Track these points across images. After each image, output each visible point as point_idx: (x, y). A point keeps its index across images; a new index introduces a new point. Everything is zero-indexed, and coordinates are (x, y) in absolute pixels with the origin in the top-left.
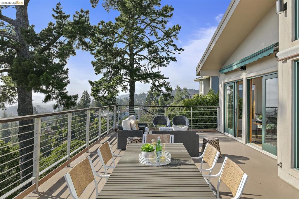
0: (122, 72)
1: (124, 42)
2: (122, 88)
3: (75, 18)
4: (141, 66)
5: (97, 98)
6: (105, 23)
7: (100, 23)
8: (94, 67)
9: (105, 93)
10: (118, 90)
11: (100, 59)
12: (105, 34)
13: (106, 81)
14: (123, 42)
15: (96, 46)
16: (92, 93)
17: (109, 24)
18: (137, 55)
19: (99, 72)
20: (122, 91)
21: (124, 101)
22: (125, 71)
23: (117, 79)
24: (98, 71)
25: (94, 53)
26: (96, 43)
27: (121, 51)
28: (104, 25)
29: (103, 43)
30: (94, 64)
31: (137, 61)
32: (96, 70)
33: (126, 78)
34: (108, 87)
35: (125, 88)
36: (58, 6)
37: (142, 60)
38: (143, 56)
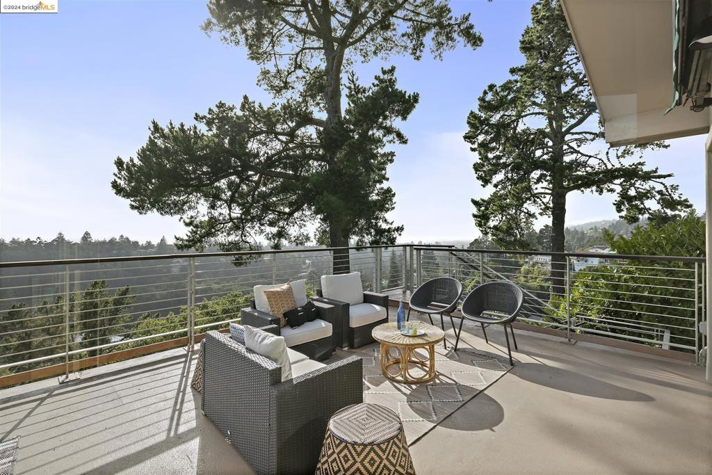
1: (538, 114)
2: (541, 209)
4: (588, 158)
6: (498, 86)
7: (487, 89)
8: (476, 173)
10: (532, 213)
12: (497, 108)
13: (501, 198)
14: (536, 114)
15: (477, 135)
16: (476, 220)
17: (507, 87)
18: (573, 134)
19: (488, 182)
20: (541, 214)
22: (539, 172)
24: (486, 181)
25: (476, 147)
26: (477, 129)
27: (537, 134)
28: (496, 91)
29: (491, 126)
30: (477, 167)
32: (479, 178)
33: (542, 188)
34: (503, 209)
35: (547, 208)
36: (351, 78)
37: (588, 142)
38: (591, 133)
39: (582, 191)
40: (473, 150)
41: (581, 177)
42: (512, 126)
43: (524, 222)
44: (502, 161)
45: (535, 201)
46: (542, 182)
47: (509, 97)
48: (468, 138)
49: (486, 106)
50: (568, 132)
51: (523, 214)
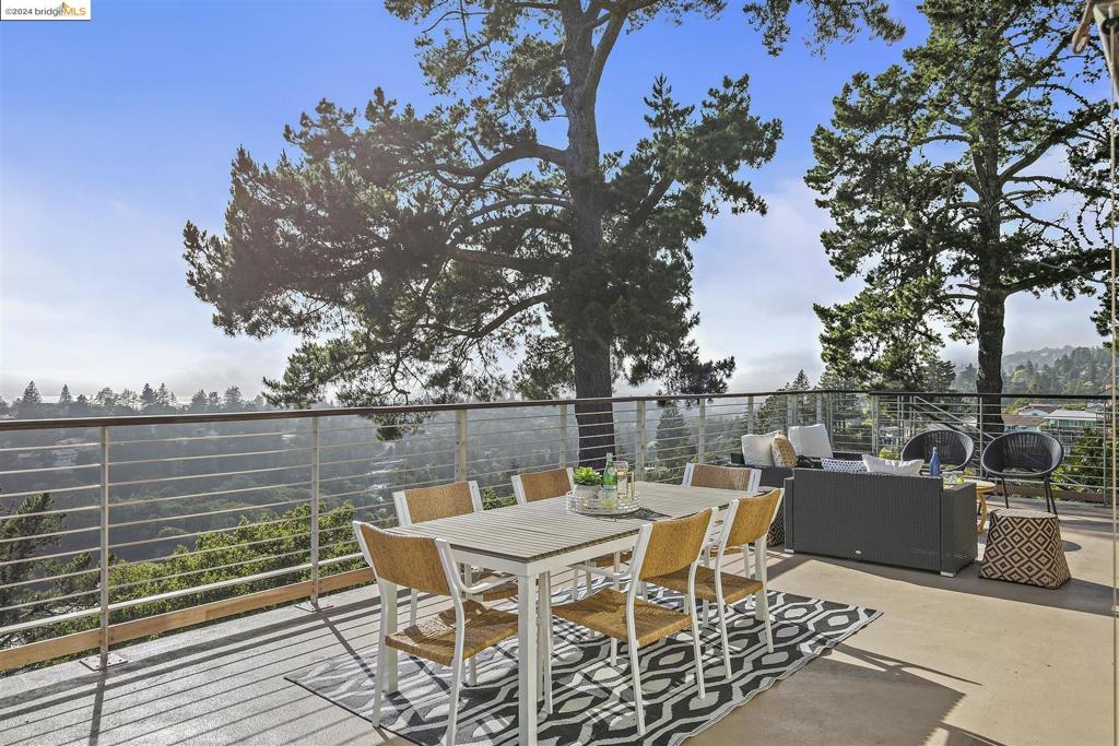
0: (946, 258)
1: (953, 137)
2: (953, 326)
3: (707, 111)
4: (1042, 226)
5: (844, 370)
6: (872, 77)
7: (851, 82)
8: (828, 253)
9: (875, 347)
10: (934, 335)
11: (851, 222)
12: (871, 123)
13: (877, 303)
14: (948, 138)
15: (833, 176)
16: (825, 349)
17: (889, 79)
18: (1017, 180)
19: (850, 270)
20: (954, 337)
21: (1021, 380)
22: (954, 254)
23: (916, 291)
24: (846, 266)
25: (828, 199)
26: (832, 162)
27: (945, 176)
28: (869, 86)
29: (860, 158)
30: (828, 240)
31: (1020, 204)
32: (836, 262)
33: (960, 285)
34: (883, 326)
35: (966, 324)
36: (658, 87)
37: (1046, 197)
38: (1049, 180)
39: (1036, 293)
40: (821, 204)
41: (1033, 266)
42: (900, 159)
43: (921, 353)
44: (878, 229)
45: (941, 310)
46: (962, 275)
47: (893, 101)
48: (815, 180)
49: (850, 117)
50: (1009, 175)
51: (917, 336)
